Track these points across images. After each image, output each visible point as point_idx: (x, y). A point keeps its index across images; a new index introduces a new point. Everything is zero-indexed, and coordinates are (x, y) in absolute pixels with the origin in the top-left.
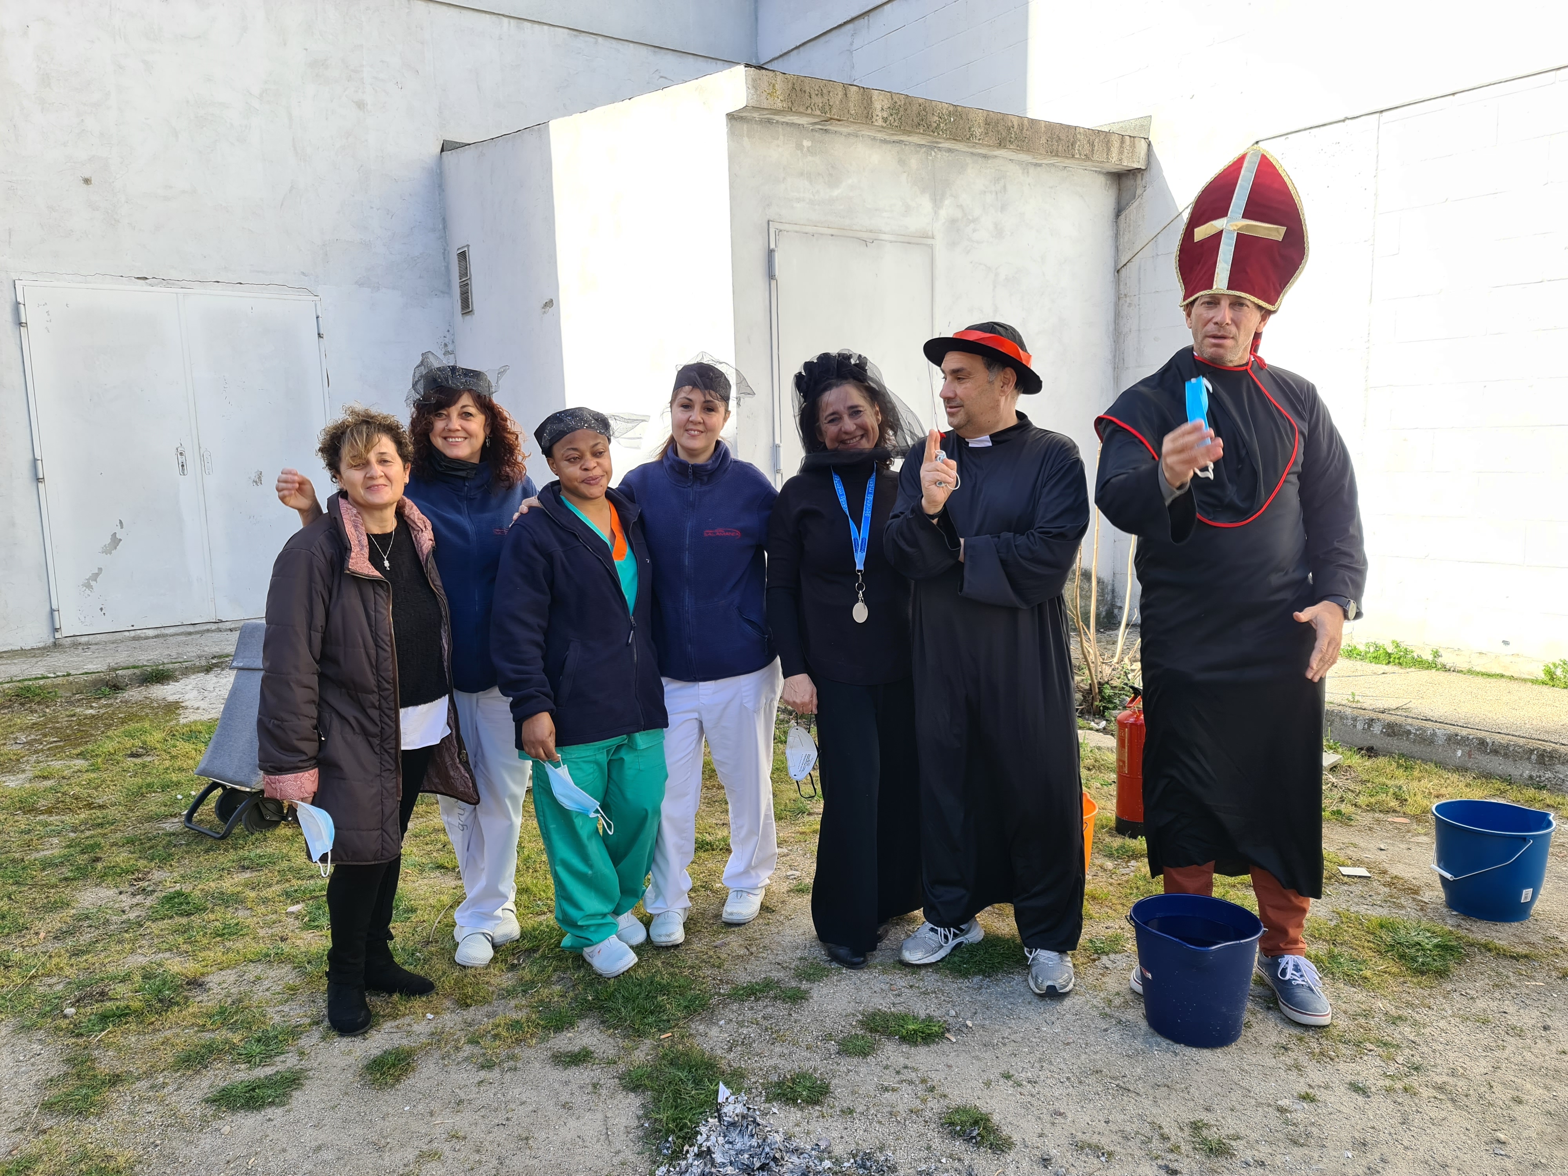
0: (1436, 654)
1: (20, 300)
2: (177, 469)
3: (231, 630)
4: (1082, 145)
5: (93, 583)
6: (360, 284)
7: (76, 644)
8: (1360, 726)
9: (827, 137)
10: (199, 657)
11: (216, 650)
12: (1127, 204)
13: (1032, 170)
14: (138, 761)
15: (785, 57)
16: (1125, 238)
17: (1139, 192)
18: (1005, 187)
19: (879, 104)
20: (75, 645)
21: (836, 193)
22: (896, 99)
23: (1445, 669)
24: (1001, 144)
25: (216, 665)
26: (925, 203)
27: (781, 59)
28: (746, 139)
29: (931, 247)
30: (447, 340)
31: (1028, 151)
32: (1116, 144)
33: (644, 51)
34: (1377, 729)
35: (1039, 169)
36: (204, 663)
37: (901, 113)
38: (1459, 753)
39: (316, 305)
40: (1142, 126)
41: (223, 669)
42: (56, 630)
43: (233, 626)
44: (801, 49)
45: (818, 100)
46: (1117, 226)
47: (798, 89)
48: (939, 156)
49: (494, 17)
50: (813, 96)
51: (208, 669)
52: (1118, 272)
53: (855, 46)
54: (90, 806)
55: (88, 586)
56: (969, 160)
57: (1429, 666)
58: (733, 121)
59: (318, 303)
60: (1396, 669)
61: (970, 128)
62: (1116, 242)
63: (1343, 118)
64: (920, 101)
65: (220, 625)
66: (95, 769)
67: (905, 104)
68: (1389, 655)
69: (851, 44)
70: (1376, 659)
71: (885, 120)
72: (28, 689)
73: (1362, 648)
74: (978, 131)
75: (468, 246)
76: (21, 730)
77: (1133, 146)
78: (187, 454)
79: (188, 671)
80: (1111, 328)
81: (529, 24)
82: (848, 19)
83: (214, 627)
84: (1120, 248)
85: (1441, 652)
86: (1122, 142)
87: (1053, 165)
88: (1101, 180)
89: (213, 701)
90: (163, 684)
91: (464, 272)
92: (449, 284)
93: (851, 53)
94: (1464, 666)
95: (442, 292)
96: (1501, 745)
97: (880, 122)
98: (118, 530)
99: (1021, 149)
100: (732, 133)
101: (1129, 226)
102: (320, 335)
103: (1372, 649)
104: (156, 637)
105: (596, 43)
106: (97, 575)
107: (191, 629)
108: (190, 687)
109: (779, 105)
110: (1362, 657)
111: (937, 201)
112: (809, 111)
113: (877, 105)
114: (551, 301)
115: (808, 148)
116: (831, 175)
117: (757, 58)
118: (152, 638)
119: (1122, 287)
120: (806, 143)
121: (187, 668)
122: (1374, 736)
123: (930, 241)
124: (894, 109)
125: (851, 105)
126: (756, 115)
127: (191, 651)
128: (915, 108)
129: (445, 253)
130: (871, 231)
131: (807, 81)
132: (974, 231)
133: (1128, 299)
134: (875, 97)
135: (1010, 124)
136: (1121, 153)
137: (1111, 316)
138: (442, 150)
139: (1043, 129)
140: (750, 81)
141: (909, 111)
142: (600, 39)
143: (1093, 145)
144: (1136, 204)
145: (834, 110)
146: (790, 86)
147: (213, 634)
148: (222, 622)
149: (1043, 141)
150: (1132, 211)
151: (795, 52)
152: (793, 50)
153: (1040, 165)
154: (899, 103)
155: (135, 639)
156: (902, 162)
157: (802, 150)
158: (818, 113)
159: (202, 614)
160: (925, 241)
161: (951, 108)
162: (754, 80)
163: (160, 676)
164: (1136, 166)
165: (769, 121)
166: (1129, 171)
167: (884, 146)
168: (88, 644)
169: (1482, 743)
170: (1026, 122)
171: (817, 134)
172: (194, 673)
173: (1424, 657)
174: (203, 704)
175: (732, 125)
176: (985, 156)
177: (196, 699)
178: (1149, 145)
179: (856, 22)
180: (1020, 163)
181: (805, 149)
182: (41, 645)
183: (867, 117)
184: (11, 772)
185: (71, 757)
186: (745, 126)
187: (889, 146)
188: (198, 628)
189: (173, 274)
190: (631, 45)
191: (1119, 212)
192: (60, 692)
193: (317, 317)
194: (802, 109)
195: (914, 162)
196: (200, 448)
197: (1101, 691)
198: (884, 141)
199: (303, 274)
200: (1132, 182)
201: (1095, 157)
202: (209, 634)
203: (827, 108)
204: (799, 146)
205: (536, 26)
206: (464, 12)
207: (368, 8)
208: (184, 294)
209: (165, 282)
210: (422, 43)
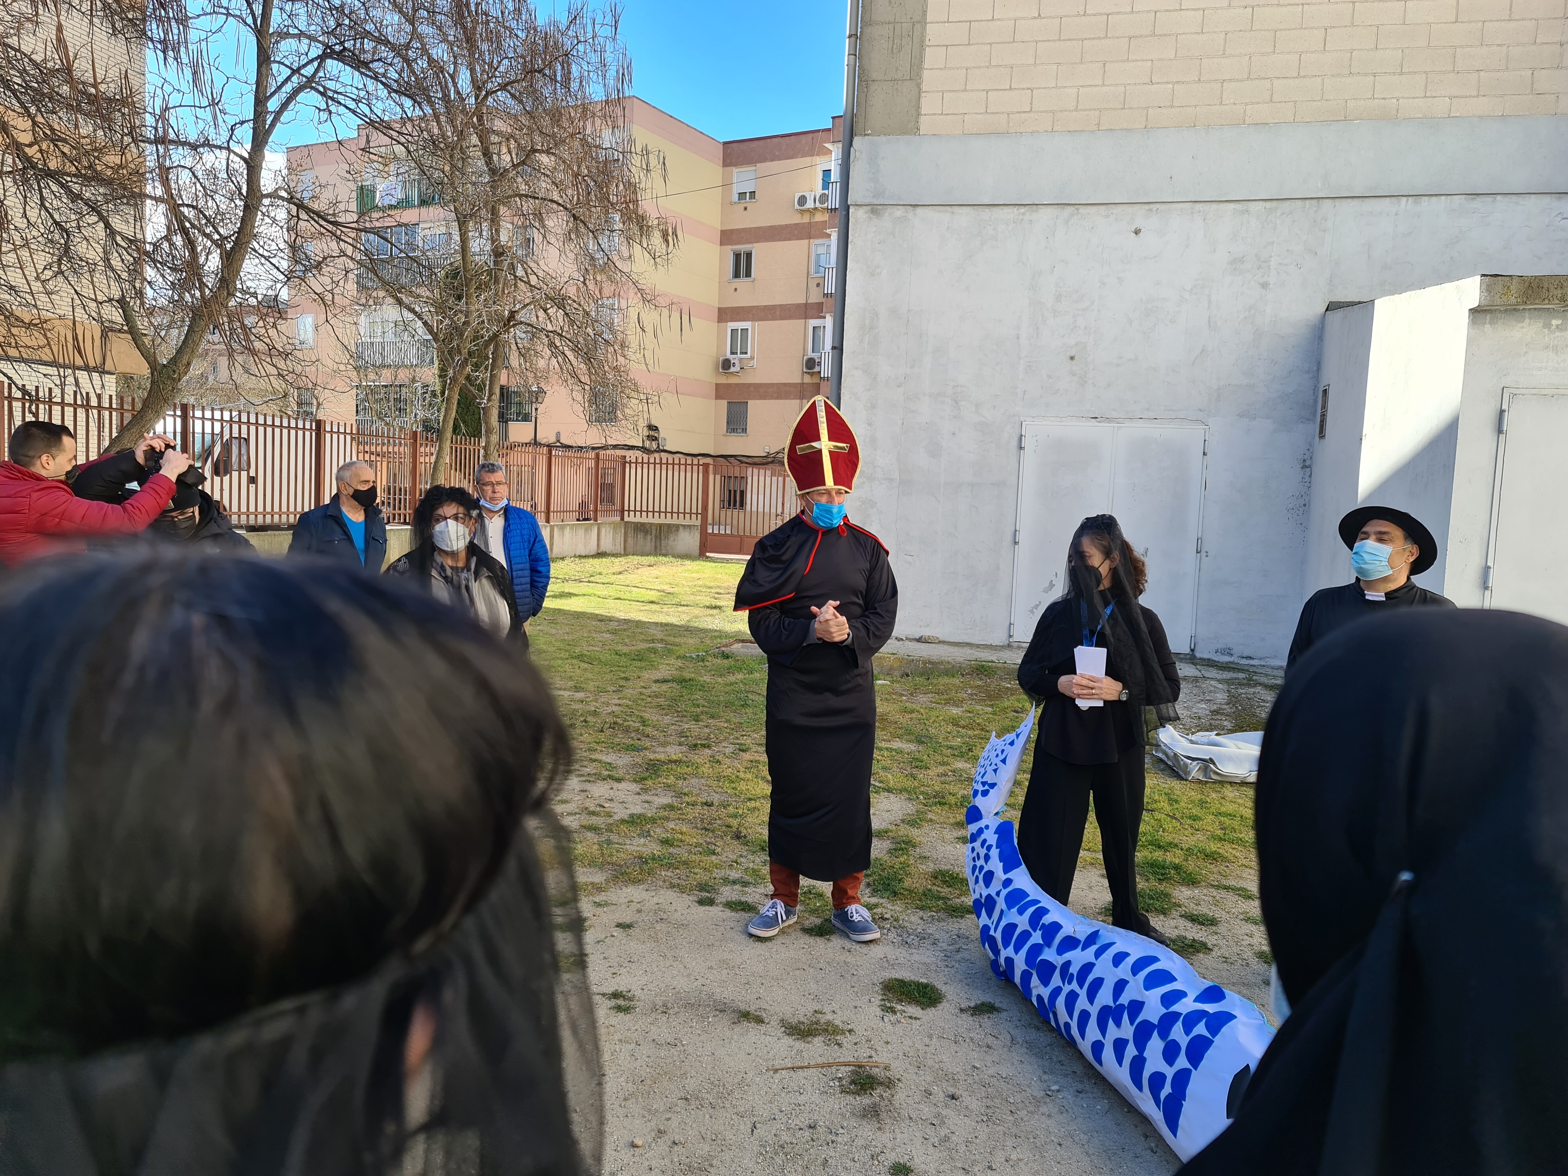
1: (1023, 434)
6: (1241, 415)
14: (1015, 714)
33: (1547, 199)
39: (1206, 432)
42: (1010, 636)
47: (1535, 286)
50: (1553, 289)
54: (982, 730)
55: (1032, 612)
58: (1475, 314)
59: (1208, 431)
66: (994, 713)
72: (983, 666)
75: (1330, 385)
76: (971, 687)
81: (1426, 198)
91: (1324, 406)
92: (1315, 414)
95: (1308, 420)
98: (1054, 578)
100: (1472, 323)
102: (1204, 454)
105: (1494, 201)
106: (1038, 605)
109: (1513, 300)
112: (1552, 300)
115: (1558, 326)
120: (1556, 323)
126: (1494, 309)
129: (1315, 389)
131: (1547, 278)
138: (1327, 310)
140: (1484, 287)
157: (1550, 328)
162: (1488, 286)
165: (1513, 310)
175: (1474, 317)
181: (1554, 327)
182: (1001, 644)
184: (957, 706)
185: (987, 706)
186: (1489, 316)
189: (1114, 415)
192: (999, 672)
193: (1205, 441)
194: (1543, 299)
199: (1200, 410)
205: (1434, 198)
206: (1367, 200)
207: (1284, 213)
208: (1119, 427)
209: (1108, 420)
210: (1324, 231)
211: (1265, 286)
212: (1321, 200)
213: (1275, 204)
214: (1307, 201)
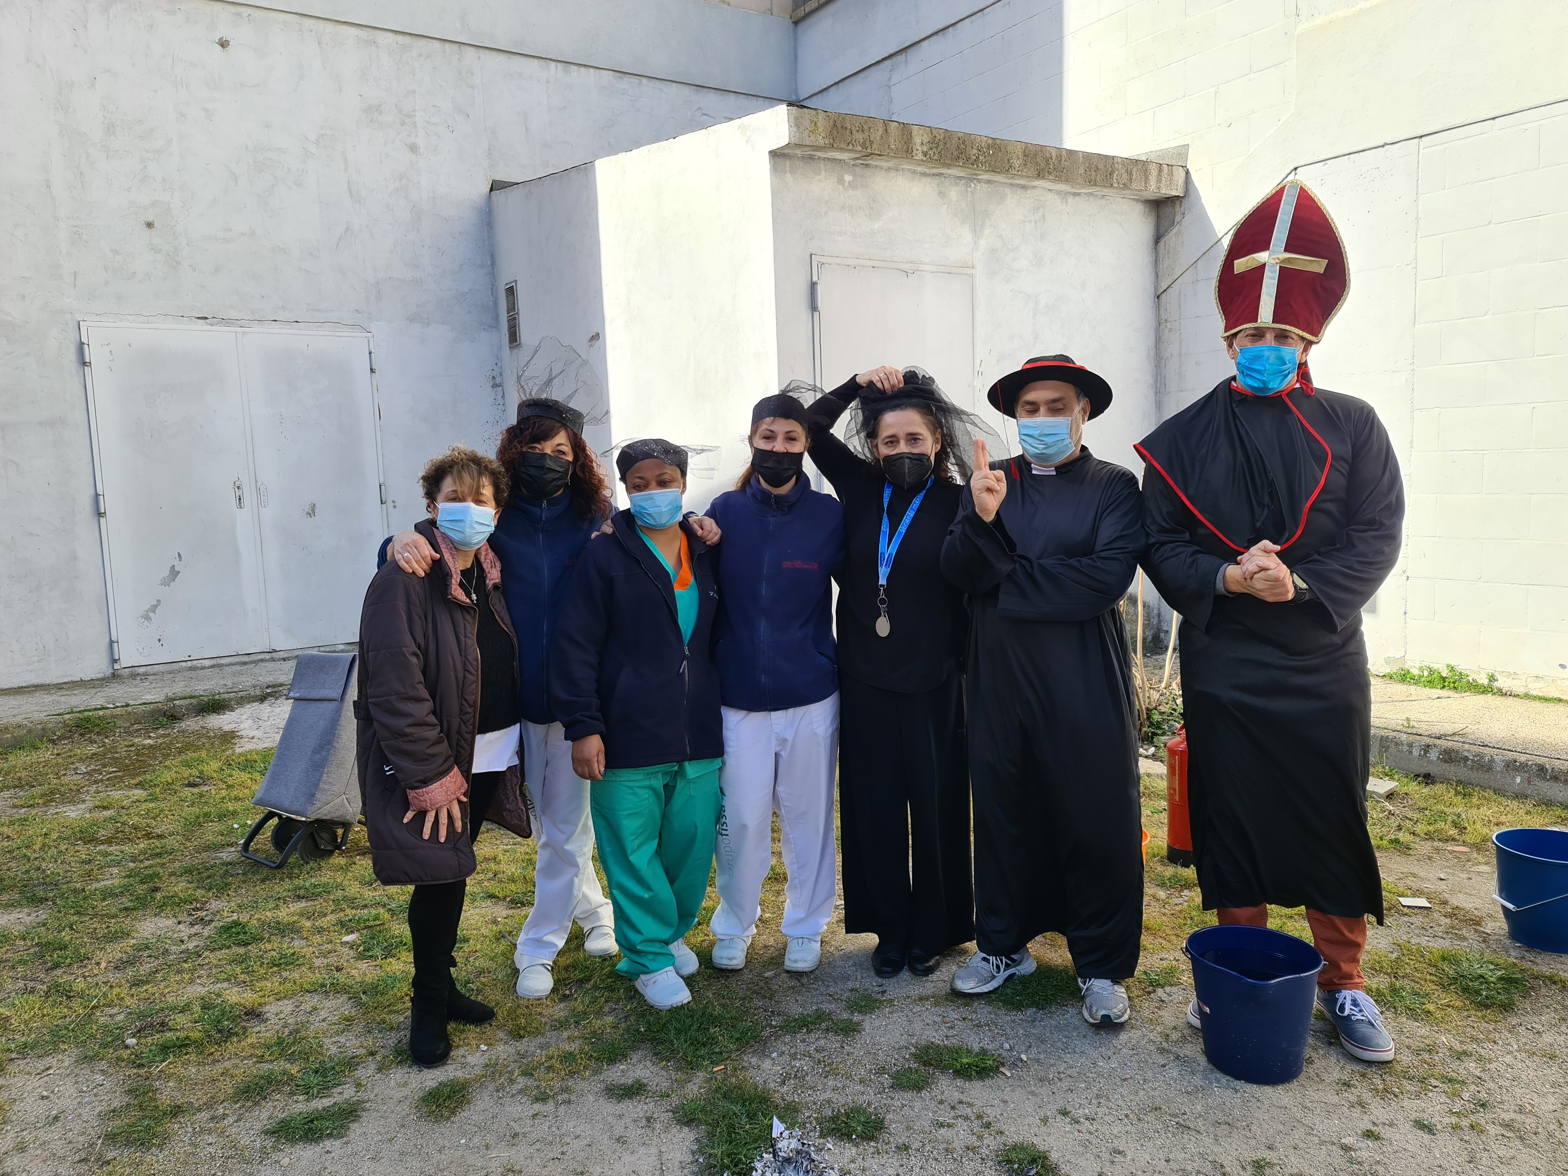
0: (1492, 678)
1: (84, 340)
2: (234, 502)
3: (284, 660)
4: (1120, 176)
5: (151, 615)
6: (411, 320)
7: (135, 674)
8: (1416, 752)
9: (868, 172)
10: (254, 686)
11: (270, 679)
12: (1166, 231)
13: (1070, 199)
14: (195, 790)
15: (825, 93)
16: (1165, 264)
17: (1178, 219)
18: (1044, 216)
19: (919, 139)
20: (134, 676)
21: (877, 225)
22: (935, 132)
23: (1501, 693)
24: (1040, 175)
25: (270, 695)
26: (965, 233)
27: (820, 95)
28: (788, 175)
29: (972, 276)
30: (495, 373)
31: (1067, 181)
32: (1154, 172)
33: (686, 90)
34: (1433, 755)
35: (1077, 198)
36: (258, 692)
37: (941, 147)
38: (1518, 780)
39: (369, 341)
40: (1180, 154)
41: (277, 699)
42: (115, 661)
43: (286, 656)
44: (840, 84)
45: (860, 137)
46: (1157, 253)
47: (839, 126)
48: (978, 188)
49: (542, 62)
50: (854, 132)
51: (262, 699)
52: (1158, 297)
53: (893, 81)
54: (148, 836)
55: (147, 618)
56: (1008, 191)
57: (1484, 690)
58: (777, 159)
59: (371, 340)
60: (1451, 693)
61: (1009, 160)
62: (1156, 268)
63: (1382, 144)
64: (960, 135)
65: (274, 655)
66: (153, 799)
67: (944, 138)
68: (1444, 679)
69: (890, 80)
70: (1430, 683)
71: (925, 154)
72: (91, 718)
73: (1415, 672)
74: (1016, 163)
75: (516, 281)
76: (81, 760)
77: (1171, 174)
78: (244, 487)
79: (244, 700)
80: (1152, 353)
81: (575, 68)
82: (887, 55)
83: (268, 656)
84: (1160, 274)
85: (1497, 676)
86: (1160, 170)
87: (1091, 194)
88: (1139, 208)
89: (267, 730)
90: (219, 714)
91: (512, 307)
92: (497, 318)
93: (890, 87)
94: (1521, 691)
95: (491, 327)
96: (1561, 771)
97: (920, 156)
98: (176, 562)
99: (1059, 179)
100: (775, 169)
101: (1168, 253)
102: (372, 370)
103: (1426, 673)
104: (212, 667)
105: (640, 83)
106: (155, 607)
107: (246, 659)
108: (245, 716)
109: (821, 142)
110: (1416, 681)
111: (977, 231)
112: (851, 147)
113: (917, 140)
114: (598, 334)
115: (849, 182)
116: (872, 208)
117: (796, 93)
118: (208, 668)
119: (1162, 312)
120: (848, 178)
121: (242, 697)
122: (1431, 762)
123: (970, 271)
124: (934, 143)
125: (892, 140)
126: (798, 152)
127: (246, 681)
128: (955, 141)
129: (493, 288)
130: (912, 262)
131: (848, 118)
132: (1014, 260)
133: (1168, 324)
134: (915, 132)
135: (1048, 156)
136: (1159, 181)
137: (1151, 341)
138: (491, 190)
139: (1081, 159)
140: (792, 120)
141: (948, 145)
142: (644, 80)
143: (1131, 174)
144: (1174, 231)
145: (875, 146)
146: (832, 123)
147: (267, 664)
148: (275, 651)
149: (1081, 171)
150: (1171, 238)
151: (834, 88)
152: (832, 86)
153: (1079, 194)
154: (939, 138)
155: (193, 669)
156: (941, 194)
157: (843, 185)
158: (860, 149)
159: (256, 644)
160: (965, 271)
161: (990, 141)
162: (796, 118)
163: (216, 706)
164: (1174, 193)
165: (811, 157)
166: (1168, 198)
167: (924, 179)
168: (146, 674)
169: (1542, 769)
170: (1064, 153)
171: (858, 169)
172: (249, 703)
173: (1480, 682)
174: (257, 734)
175: (775, 162)
176: (1024, 187)
177: (251, 728)
178: (1187, 172)
179: (894, 59)
180: (1059, 193)
181: (847, 184)
182: (102, 674)
183: (907, 151)
184: (74, 802)
185: (129, 787)
186: (788, 163)
187: (929, 179)
188: (252, 658)
189: (233, 314)
190: (674, 85)
191: (1158, 238)
192: (119, 723)
193: (370, 353)
194: (843, 145)
195: (954, 192)
196: (256, 481)
197: (1149, 717)
198: (924, 175)
199: (357, 311)
200: (1171, 209)
201: (1134, 186)
202: (263, 664)
203: (868, 144)
204: (841, 181)
205: (583, 69)
206: (513, 57)
207: (420, 55)
208: (244, 333)
209: (225, 321)
210: (473, 88)
211: (413, 148)
212: (462, 47)
213: (407, 40)
214: (447, 45)
